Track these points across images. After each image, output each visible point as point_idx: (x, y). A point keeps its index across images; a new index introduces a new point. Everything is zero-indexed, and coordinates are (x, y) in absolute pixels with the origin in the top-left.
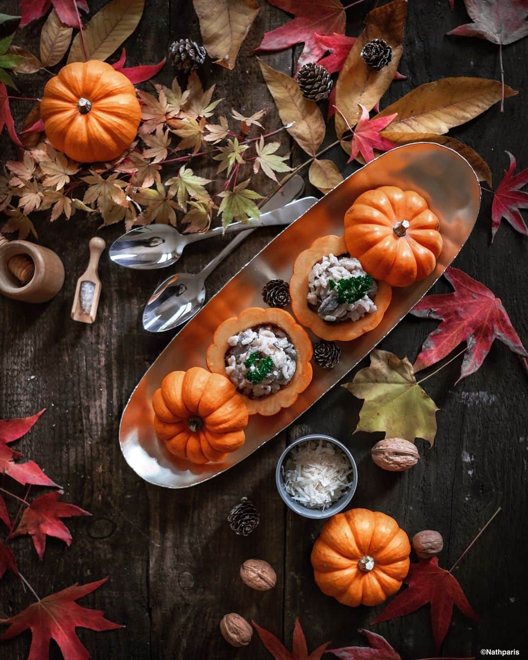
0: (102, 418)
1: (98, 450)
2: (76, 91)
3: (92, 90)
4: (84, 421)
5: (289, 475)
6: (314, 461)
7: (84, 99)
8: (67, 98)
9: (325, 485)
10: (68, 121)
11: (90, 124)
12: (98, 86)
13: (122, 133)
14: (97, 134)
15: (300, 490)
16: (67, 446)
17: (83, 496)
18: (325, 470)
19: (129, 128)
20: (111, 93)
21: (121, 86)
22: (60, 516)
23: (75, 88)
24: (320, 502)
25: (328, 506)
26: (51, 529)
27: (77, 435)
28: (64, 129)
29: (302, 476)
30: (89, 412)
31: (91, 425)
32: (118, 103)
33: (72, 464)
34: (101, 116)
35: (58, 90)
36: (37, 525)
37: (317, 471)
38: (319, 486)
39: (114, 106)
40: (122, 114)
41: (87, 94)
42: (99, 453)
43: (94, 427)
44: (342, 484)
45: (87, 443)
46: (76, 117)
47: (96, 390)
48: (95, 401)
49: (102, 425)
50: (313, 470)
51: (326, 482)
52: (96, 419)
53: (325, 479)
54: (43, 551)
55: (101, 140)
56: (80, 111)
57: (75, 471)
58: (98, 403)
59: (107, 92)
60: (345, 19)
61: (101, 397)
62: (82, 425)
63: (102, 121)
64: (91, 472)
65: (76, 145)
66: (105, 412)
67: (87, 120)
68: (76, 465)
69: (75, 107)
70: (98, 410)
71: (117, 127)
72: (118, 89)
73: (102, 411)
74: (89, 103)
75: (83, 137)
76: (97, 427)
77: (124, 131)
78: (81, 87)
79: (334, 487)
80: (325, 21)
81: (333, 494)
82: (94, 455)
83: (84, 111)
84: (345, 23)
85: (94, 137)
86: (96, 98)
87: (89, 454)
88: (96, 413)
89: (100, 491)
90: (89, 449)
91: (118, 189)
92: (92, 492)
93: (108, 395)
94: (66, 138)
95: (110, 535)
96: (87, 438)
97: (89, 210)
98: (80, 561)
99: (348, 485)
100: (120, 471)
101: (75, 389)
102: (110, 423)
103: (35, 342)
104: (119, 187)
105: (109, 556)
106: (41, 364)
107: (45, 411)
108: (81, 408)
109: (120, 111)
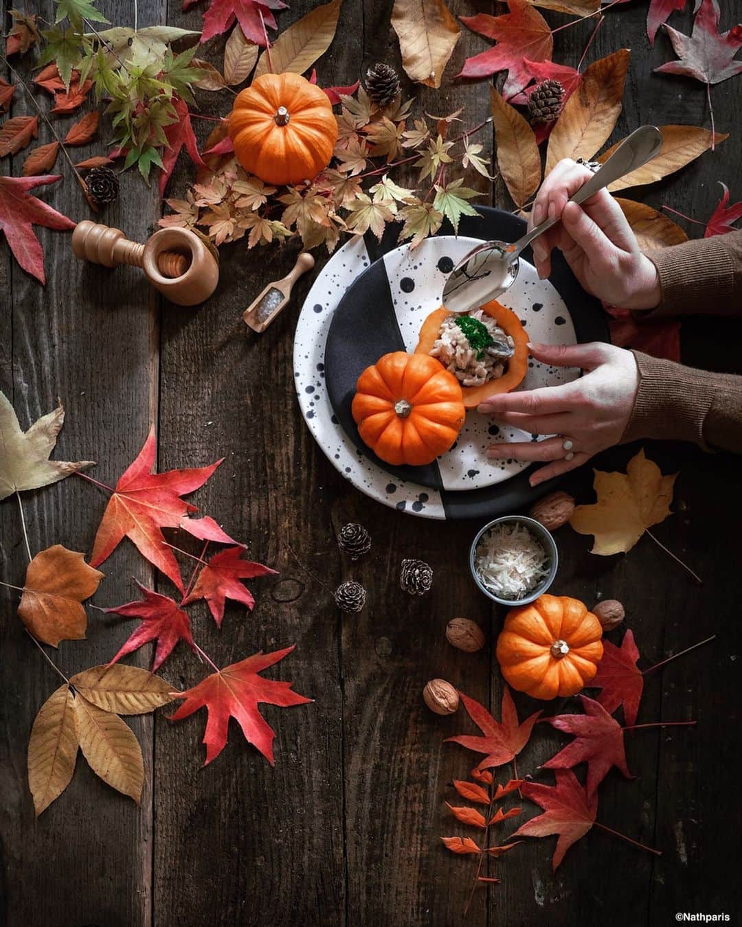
0: (288, 468)
1: (284, 503)
2: (274, 101)
3: (292, 100)
4: (268, 470)
5: (481, 562)
6: (509, 546)
7: (284, 108)
8: (263, 108)
9: (520, 572)
10: (264, 133)
11: (289, 138)
12: (298, 97)
13: (321, 149)
14: (295, 147)
15: (492, 579)
16: (250, 498)
17: (267, 555)
18: (521, 555)
19: (327, 146)
20: (311, 105)
21: (321, 98)
22: (241, 577)
23: (272, 98)
24: (514, 589)
25: (522, 596)
26: (230, 591)
27: (260, 487)
28: (259, 142)
29: (495, 562)
30: (273, 460)
31: (277, 475)
32: (316, 115)
33: (254, 519)
35: (254, 99)
36: (215, 588)
37: (512, 557)
38: (513, 573)
40: (323, 127)
41: (286, 104)
42: (285, 505)
43: (280, 477)
44: (538, 571)
45: (271, 495)
46: (274, 129)
47: (282, 437)
48: (281, 448)
49: (288, 474)
50: (508, 555)
51: (521, 569)
52: (282, 468)
53: (521, 565)
54: (222, 617)
56: (277, 123)
57: (257, 527)
58: (284, 451)
59: (307, 103)
60: (552, 44)
61: (288, 444)
62: (266, 475)
63: (301, 133)
64: (275, 528)
65: (272, 159)
66: (292, 460)
67: (285, 133)
68: (259, 520)
69: (272, 118)
70: (285, 458)
71: (316, 140)
72: (319, 101)
73: (288, 459)
74: (287, 115)
75: (281, 150)
76: (283, 477)
77: (323, 147)
78: (279, 97)
79: (529, 574)
80: (530, 47)
81: (529, 581)
82: (279, 508)
83: (282, 123)
84: (551, 49)
85: (293, 152)
86: (295, 109)
87: (274, 508)
88: (282, 461)
89: (286, 548)
90: (273, 502)
91: (319, 206)
92: (277, 550)
93: (295, 442)
94: (262, 152)
95: (296, 598)
96: (271, 490)
97: (288, 233)
98: (263, 628)
99: (544, 573)
100: (309, 526)
101: (258, 436)
102: (297, 473)
103: (213, 384)
104: (320, 203)
105: (296, 621)
106: (220, 408)
107: (224, 461)
108: (264, 456)
109: (321, 124)
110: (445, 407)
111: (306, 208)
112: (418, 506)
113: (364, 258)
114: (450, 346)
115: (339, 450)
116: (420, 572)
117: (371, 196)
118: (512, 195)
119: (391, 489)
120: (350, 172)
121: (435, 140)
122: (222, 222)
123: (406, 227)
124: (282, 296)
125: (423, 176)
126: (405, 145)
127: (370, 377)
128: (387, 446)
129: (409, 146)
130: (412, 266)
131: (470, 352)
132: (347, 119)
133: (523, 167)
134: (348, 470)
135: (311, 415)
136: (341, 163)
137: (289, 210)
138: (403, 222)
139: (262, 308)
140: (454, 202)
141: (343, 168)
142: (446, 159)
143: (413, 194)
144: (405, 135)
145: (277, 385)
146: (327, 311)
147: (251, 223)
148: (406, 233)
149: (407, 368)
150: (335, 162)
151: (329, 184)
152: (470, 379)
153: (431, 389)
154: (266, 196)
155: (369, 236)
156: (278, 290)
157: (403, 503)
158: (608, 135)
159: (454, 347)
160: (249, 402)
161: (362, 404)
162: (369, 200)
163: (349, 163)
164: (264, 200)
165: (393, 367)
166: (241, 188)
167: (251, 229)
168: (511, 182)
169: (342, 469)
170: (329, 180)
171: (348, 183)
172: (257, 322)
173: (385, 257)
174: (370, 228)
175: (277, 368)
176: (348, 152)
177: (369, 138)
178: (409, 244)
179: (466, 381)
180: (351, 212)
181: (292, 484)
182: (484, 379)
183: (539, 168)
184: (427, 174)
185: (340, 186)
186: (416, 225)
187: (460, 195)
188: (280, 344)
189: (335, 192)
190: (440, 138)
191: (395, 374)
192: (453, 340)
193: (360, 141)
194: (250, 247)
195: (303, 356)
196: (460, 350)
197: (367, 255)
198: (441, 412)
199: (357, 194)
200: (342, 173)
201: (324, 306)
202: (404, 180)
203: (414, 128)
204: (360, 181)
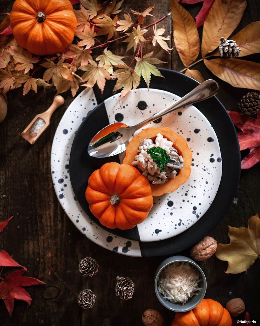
0: (50, 222)
1: (48, 243)
2: (36, 7)
3: (47, 6)
4: (39, 224)
5: (161, 282)
6: (178, 273)
7: (41, 13)
8: (29, 12)
9: (185, 290)
10: (30, 27)
11: (45, 30)
12: (50, 4)
13: (66, 36)
14: (50, 36)
15: (168, 292)
16: (28, 240)
17: (39, 272)
18: (185, 280)
19: (70, 33)
20: (59, 9)
21: (65, 5)
22: (24, 285)
23: (34, 5)
24: (181, 300)
25: (186, 302)
26: (17, 294)
27: (34, 233)
28: (27, 33)
29: (170, 283)
30: (41, 217)
31: (44, 226)
32: (63, 16)
33: (31, 252)
34: (52, 24)
35: (23, 6)
36: (8, 293)
37: (180, 281)
38: (180, 290)
39: (61, 17)
40: (66, 23)
41: (43, 10)
42: (49, 244)
43: (45, 228)
44: (195, 289)
45: (41, 238)
46: (36, 24)
47: (47, 204)
48: (46, 211)
49: (51, 226)
50: (177, 279)
51: (185, 288)
52: (47, 222)
53: (185, 286)
54: (12, 310)
55: (53, 40)
56: (38, 21)
57: (33, 256)
58: (47, 212)
59: (56, 8)
61: (49, 208)
62: (37, 227)
63: (52, 27)
64: (43, 257)
65: (35, 43)
66: (52, 218)
67: (43, 27)
68: (34, 253)
69: (34, 18)
70: (48, 217)
71: (62, 31)
72: (64, 6)
73: (50, 218)
74: (44, 16)
75: (40, 38)
76: (48, 227)
77: (67, 35)
78: (39, 5)
79: (189, 292)
81: (189, 295)
82: (45, 245)
83: (41, 21)
85: (48, 39)
86: (49, 12)
87: (42, 245)
88: (46, 219)
89: (49, 268)
90: (42, 242)
91: (66, 68)
92: (44, 270)
93: (54, 207)
94: (29, 39)
95: (56, 297)
96: (41, 235)
97: (48, 85)
98: (37, 314)
99: (199, 289)
100: (63, 256)
101: (33, 204)
102: (56, 225)
103: (6, 173)
104: (66, 67)
105: (56, 310)
106: (10, 187)
107: (13, 218)
108: (36, 215)
109: (65, 21)
110: (141, 200)
111: (58, 70)
112: (125, 249)
113: (93, 100)
114: (144, 162)
115: (78, 217)
116: (127, 289)
117: (97, 62)
118: (182, 60)
119: (109, 240)
120: (85, 47)
121: (136, 28)
122: (7, 79)
123: (119, 82)
124: (44, 122)
125: (129, 47)
126: (119, 29)
127: (95, 179)
128: (106, 222)
129: (121, 30)
130: (122, 107)
131: (156, 167)
132: (83, 13)
133: (189, 43)
134: (84, 229)
135: (62, 196)
136: (80, 40)
137: (48, 71)
138: (117, 79)
139: (33, 129)
140: (148, 67)
141: (81, 44)
142: (143, 40)
143: (123, 60)
144: (119, 23)
145: (43, 173)
146: (71, 133)
147: (25, 80)
148: (118, 86)
149: (118, 176)
150: (76, 40)
151: (72, 53)
152: (156, 181)
153: (132, 191)
154: (33, 64)
155: (96, 88)
156: (42, 119)
157: (117, 248)
158: (239, 21)
159: (146, 162)
160: (27, 184)
161: (91, 196)
162: (96, 65)
163: (84, 41)
164: (32, 67)
165: (109, 175)
166: (18, 59)
167: (25, 83)
168: (182, 52)
169: (81, 229)
170: (72, 51)
171: (84, 54)
172: (31, 137)
173: (106, 101)
174: (96, 83)
175: (43, 163)
176: (84, 33)
177: (97, 25)
178: (120, 94)
179: (153, 183)
180: (85, 72)
181: (53, 232)
182: (165, 181)
183: (198, 44)
184: (131, 46)
185: (79, 55)
186: (124, 82)
187: (151, 62)
188: (45, 149)
189: (76, 58)
190: (139, 27)
191: (110, 180)
192: (146, 158)
193: (91, 27)
194: (24, 94)
195: (57, 161)
196: (150, 166)
197: (95, 99)
198: (139, 204)
199: (89, 60)
200: (80, 47)
201: (69, 130)
202: (118, 50)
203: (124, 19)
204: (91, 52)
